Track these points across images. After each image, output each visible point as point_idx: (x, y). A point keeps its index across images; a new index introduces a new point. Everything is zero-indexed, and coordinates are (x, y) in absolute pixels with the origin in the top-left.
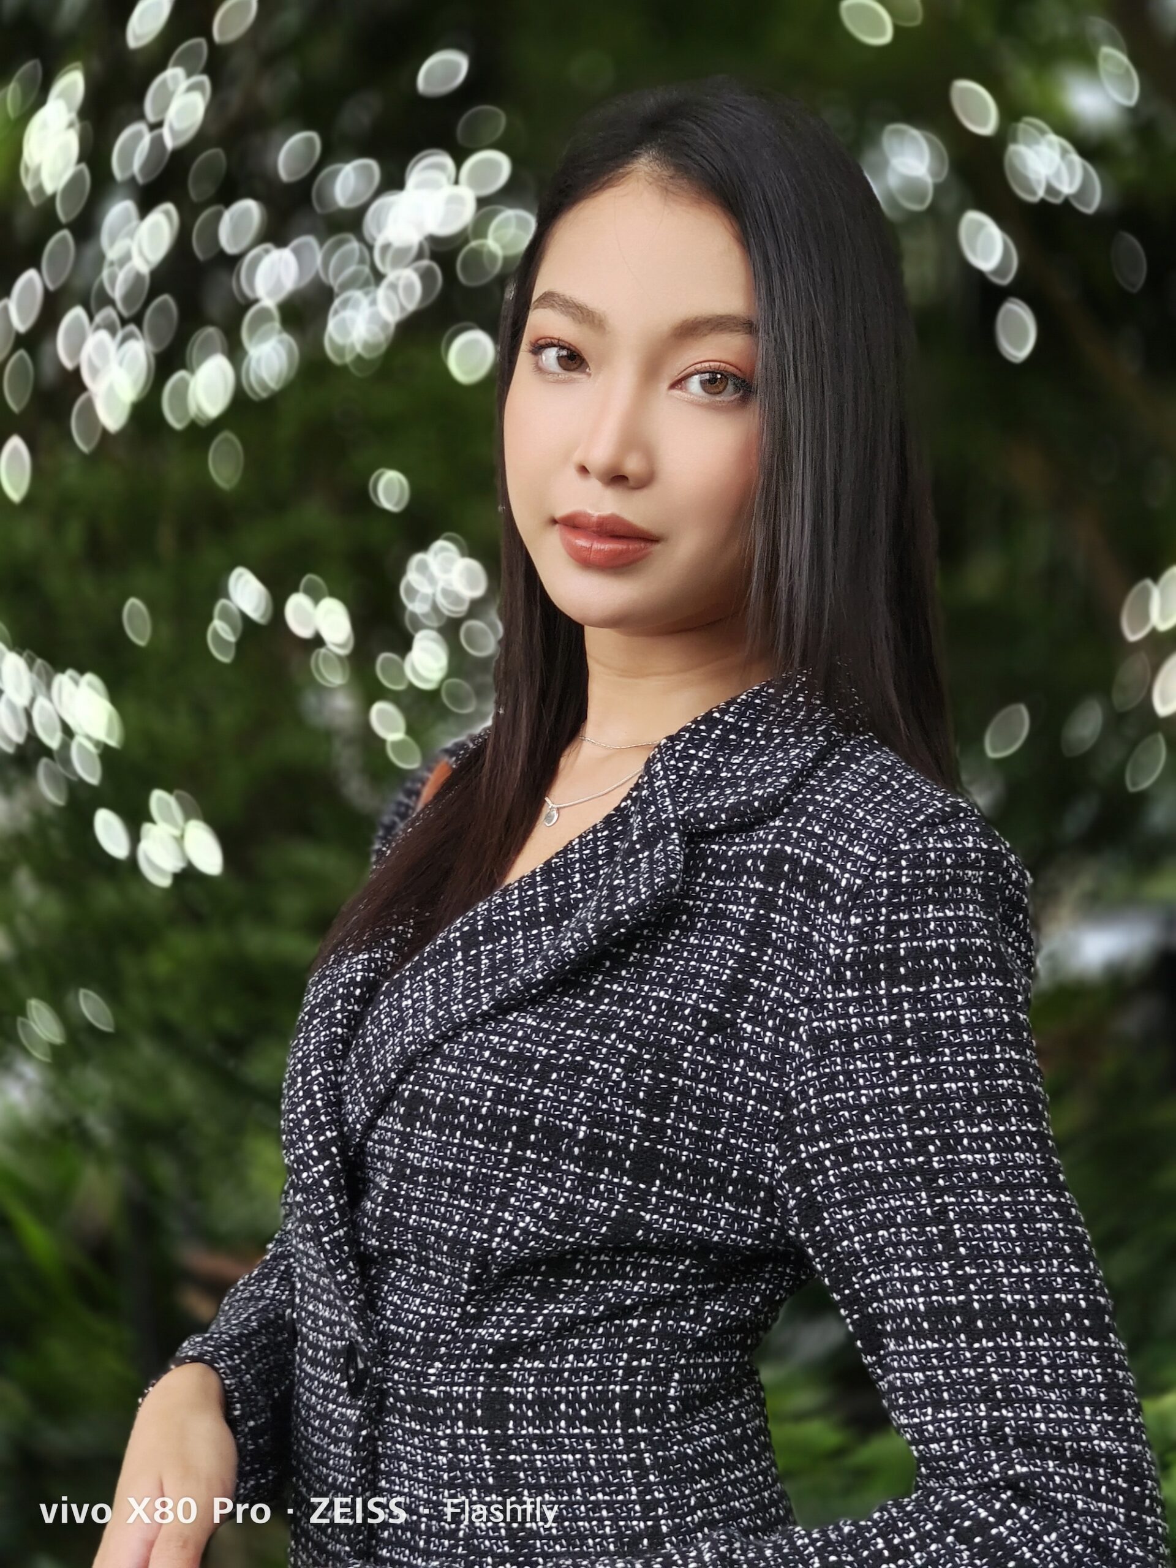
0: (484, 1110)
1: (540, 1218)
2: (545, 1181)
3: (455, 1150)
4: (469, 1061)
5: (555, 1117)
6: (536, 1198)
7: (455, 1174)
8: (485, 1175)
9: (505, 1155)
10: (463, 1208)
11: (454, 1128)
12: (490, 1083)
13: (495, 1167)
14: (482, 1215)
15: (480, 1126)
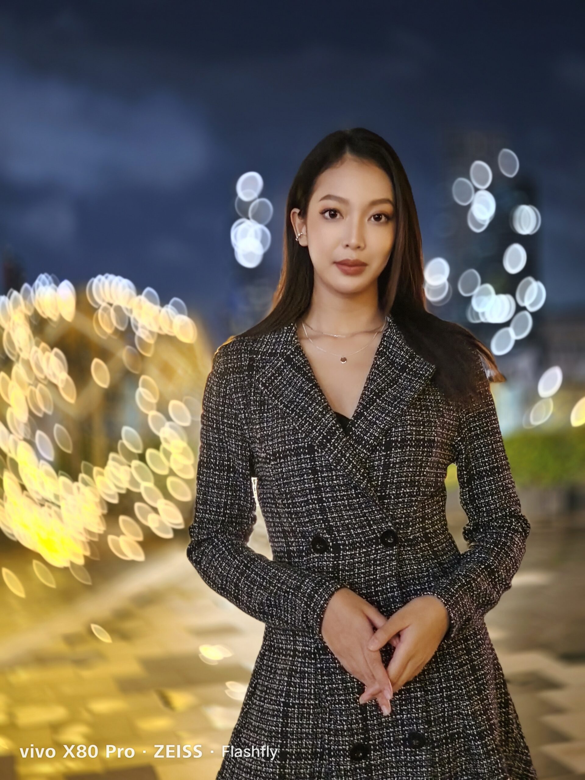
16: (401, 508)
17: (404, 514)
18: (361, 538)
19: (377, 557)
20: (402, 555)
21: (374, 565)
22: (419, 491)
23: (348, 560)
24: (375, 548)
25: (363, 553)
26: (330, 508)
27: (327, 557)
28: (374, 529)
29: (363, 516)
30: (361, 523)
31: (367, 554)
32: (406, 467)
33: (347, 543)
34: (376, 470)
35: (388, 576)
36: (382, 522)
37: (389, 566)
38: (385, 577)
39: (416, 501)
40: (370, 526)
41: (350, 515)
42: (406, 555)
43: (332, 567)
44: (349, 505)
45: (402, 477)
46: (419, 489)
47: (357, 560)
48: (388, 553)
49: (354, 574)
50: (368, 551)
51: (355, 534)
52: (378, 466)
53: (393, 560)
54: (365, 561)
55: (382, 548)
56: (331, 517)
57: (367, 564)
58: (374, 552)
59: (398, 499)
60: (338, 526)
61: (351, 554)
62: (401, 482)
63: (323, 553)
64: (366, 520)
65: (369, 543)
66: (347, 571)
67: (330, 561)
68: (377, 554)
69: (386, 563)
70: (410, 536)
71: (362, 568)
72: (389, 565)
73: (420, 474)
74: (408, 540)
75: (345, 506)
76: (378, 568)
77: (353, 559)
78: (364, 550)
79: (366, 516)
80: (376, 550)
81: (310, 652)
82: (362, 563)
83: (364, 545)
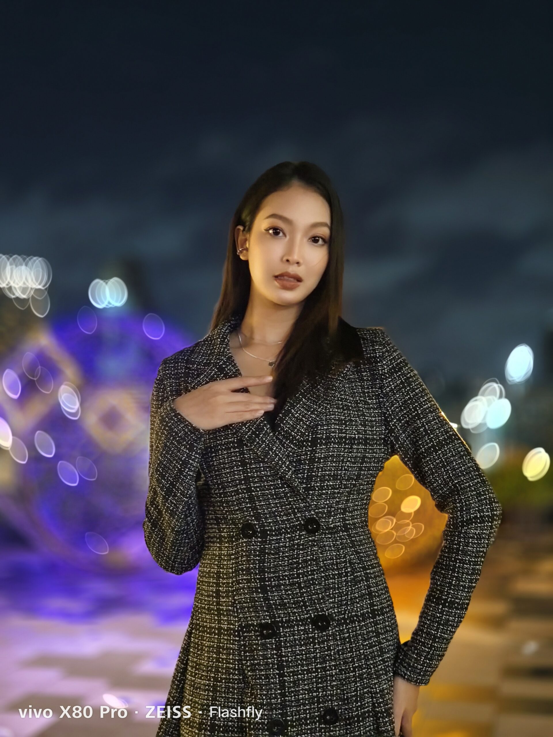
0: (337, 436)
1: (350, 462)
2: (350, 452)
3: (332, 449)
4: (329, 424)
5: (350, 434)
6: (348, 457)
7: (331, 456)
8: (339, 454)
9: (342, 448)
10: (334, 466)
11: (330, 443)
12: (336, 428)
13: (340, 452)
14: (339, 466)
15: (337, 441)
16: (324, 499)
17: (327, 504)
18: (286, 524)
19: (300, 542)
20: (323, 542)
21: (297, 549)
22: (342, 483)
23: (274, 544)
24: (299, 534)
25: (288, 538)
26: (258, 497)
27: (255, 541)
28: (298, 517)
29: (289, 504)
30: (287, 510)
31: (291, 539)
32: (330, 462)
33: (274, 529)
34: (302, 464)
35: (310, 560)
36: (305, 511)
37: (311, 551)
38: (306, 561)
39: (338, 493)
40: (295, 514)
41: (276, 503)
42: (327, 541)
43: (259, 551)
44: (275, 494)
45: (325, 471)
46: (341, 482)
47: (282, 544)
48: (311, 539)
49: (279, 558)
50: (292, 536)
51: (281, 521)
52: (304, 460)
53: (314, 546)
54: (289, 546)
55: (305, 534)
56: (258, 505)
57: (291, 548)
58: (298, 537)
59: (322, 490)
60: (266, 514)
61: (277, 539)
62: (324, 476)
63: (251, 538)
64: (290, 509)
65: (294, 529)
66: (273, 554)
67: (257, 545)
68: (301, 540)
69: (308, 547)
70: (331, 524)
71: (287, 552)
72: (311, 549)
73: (342, 468)
74: (329, 528)
75: (272, 495)
76: (301, 552)
77: (279, 543)
78: (289, 535)
79: (291, 504)
80: (300, 536)
81: (233, 629)
82: (286, 547)
83: (289, 531)
